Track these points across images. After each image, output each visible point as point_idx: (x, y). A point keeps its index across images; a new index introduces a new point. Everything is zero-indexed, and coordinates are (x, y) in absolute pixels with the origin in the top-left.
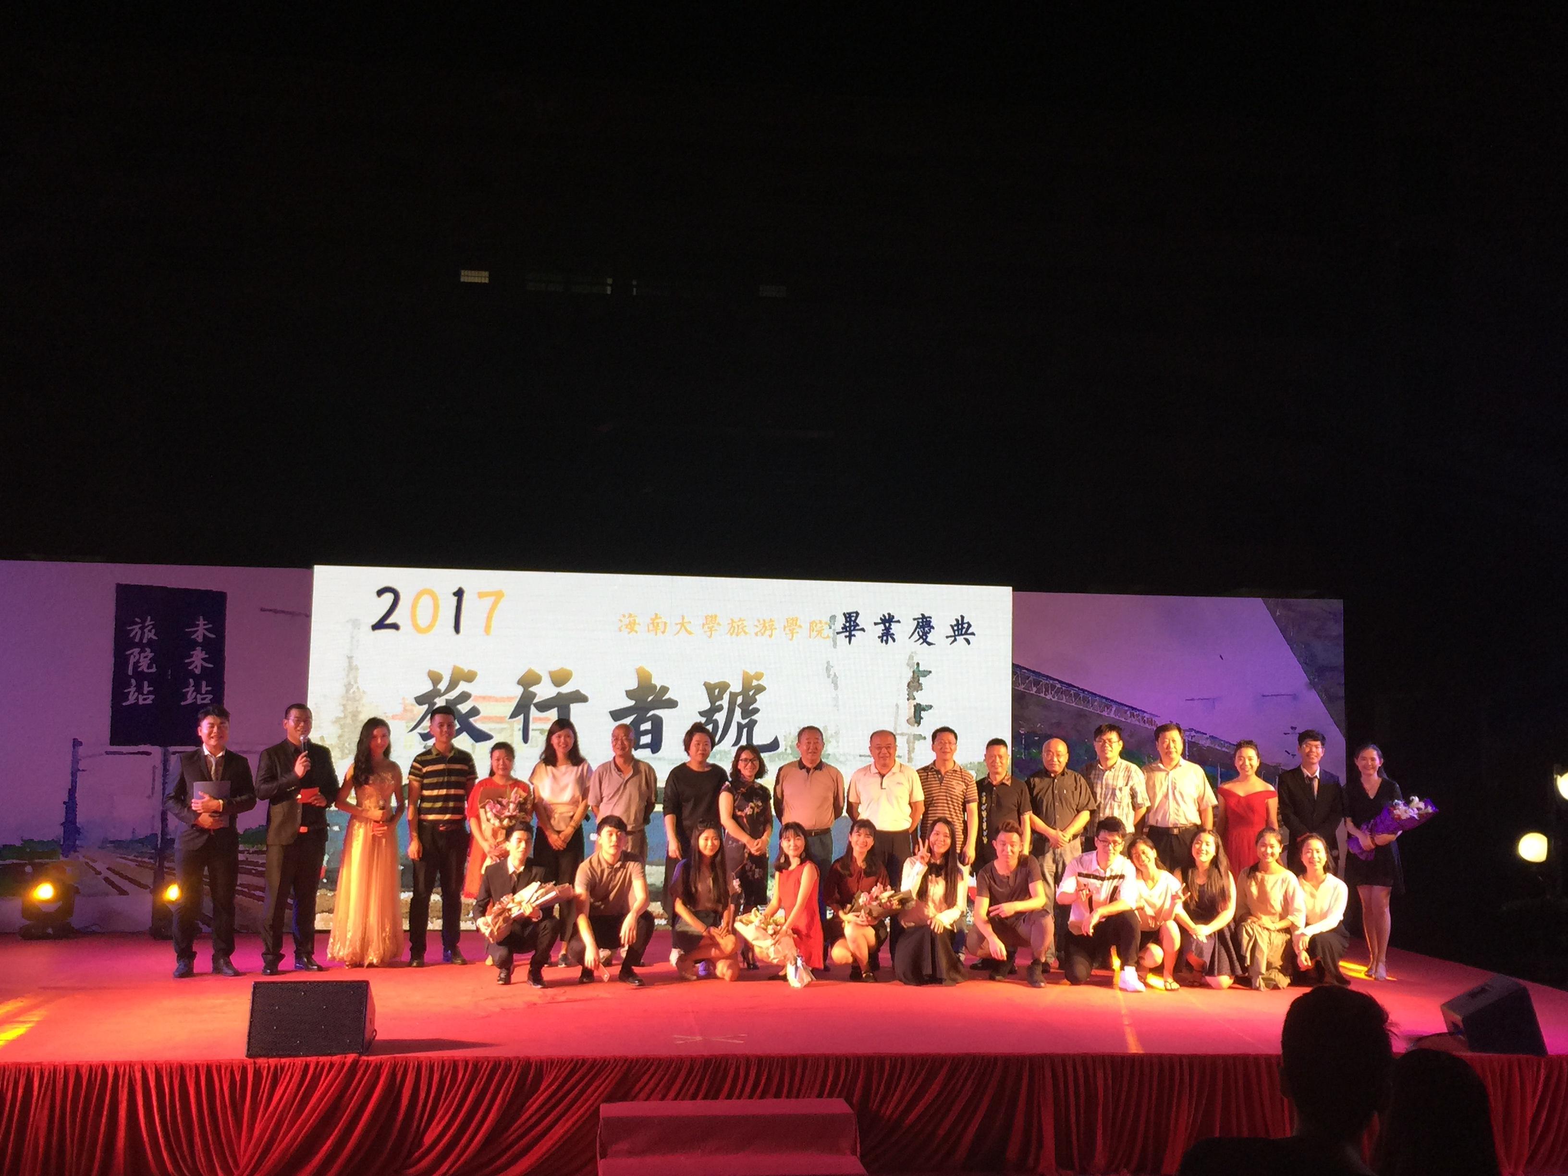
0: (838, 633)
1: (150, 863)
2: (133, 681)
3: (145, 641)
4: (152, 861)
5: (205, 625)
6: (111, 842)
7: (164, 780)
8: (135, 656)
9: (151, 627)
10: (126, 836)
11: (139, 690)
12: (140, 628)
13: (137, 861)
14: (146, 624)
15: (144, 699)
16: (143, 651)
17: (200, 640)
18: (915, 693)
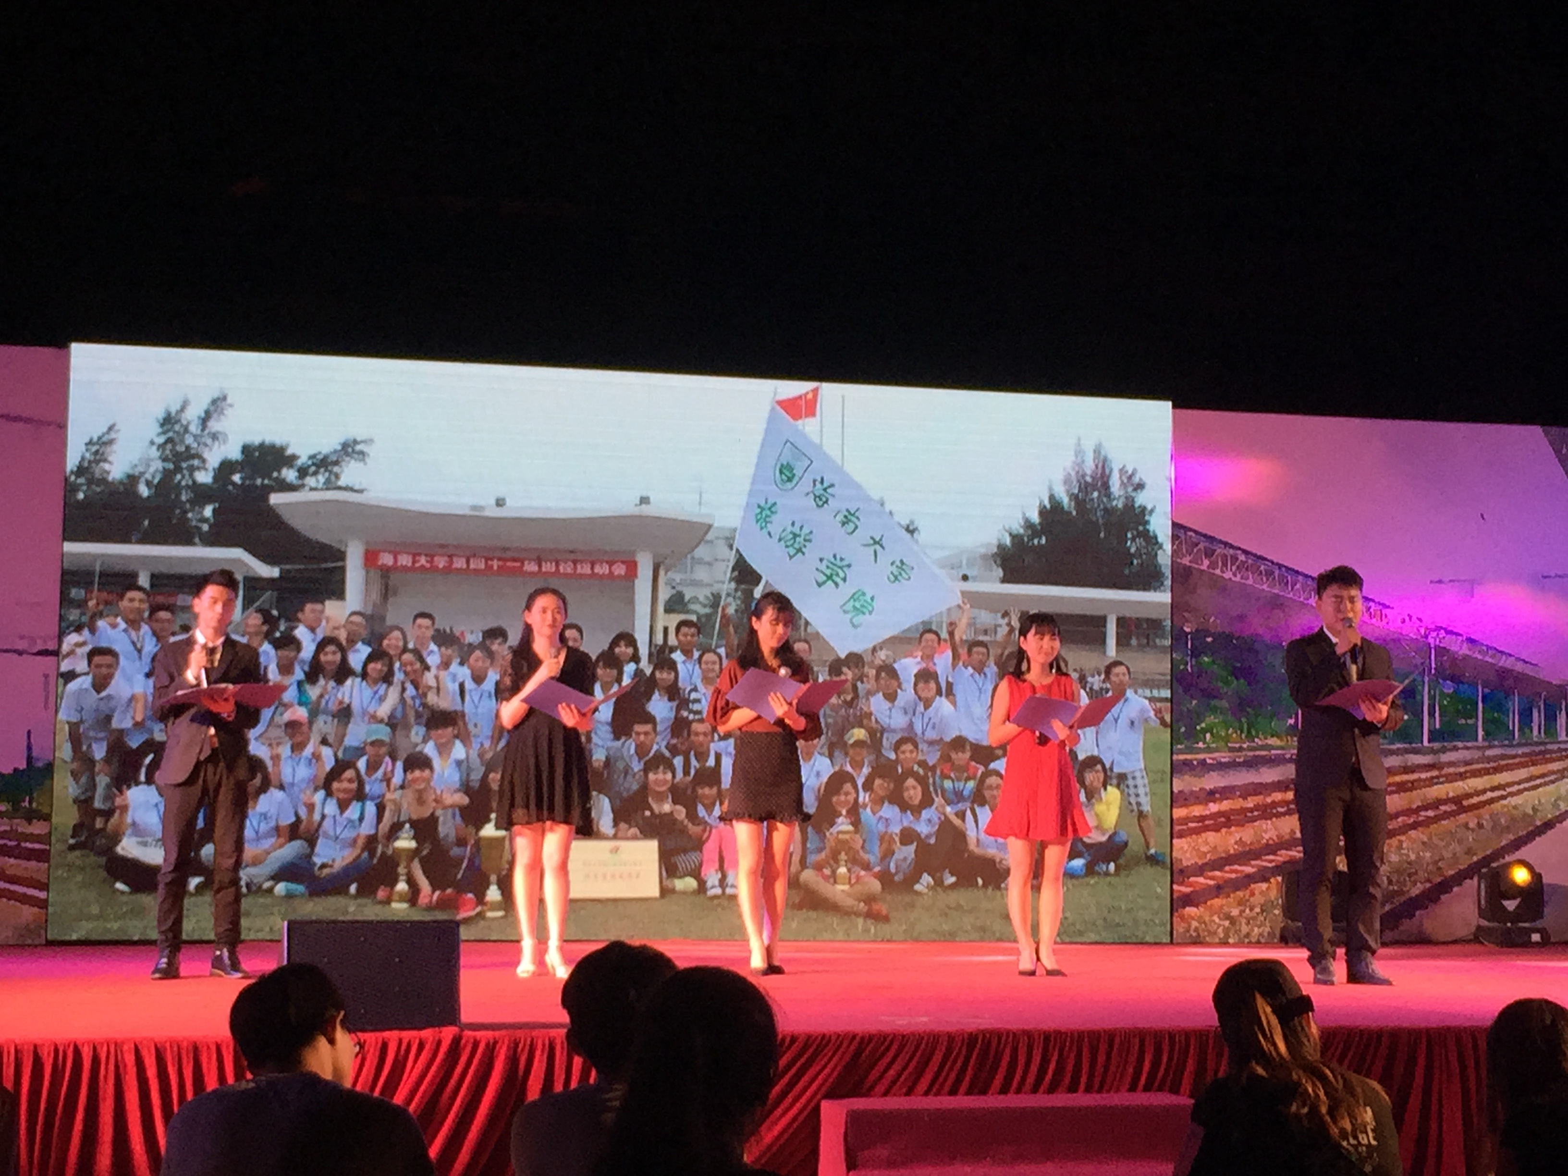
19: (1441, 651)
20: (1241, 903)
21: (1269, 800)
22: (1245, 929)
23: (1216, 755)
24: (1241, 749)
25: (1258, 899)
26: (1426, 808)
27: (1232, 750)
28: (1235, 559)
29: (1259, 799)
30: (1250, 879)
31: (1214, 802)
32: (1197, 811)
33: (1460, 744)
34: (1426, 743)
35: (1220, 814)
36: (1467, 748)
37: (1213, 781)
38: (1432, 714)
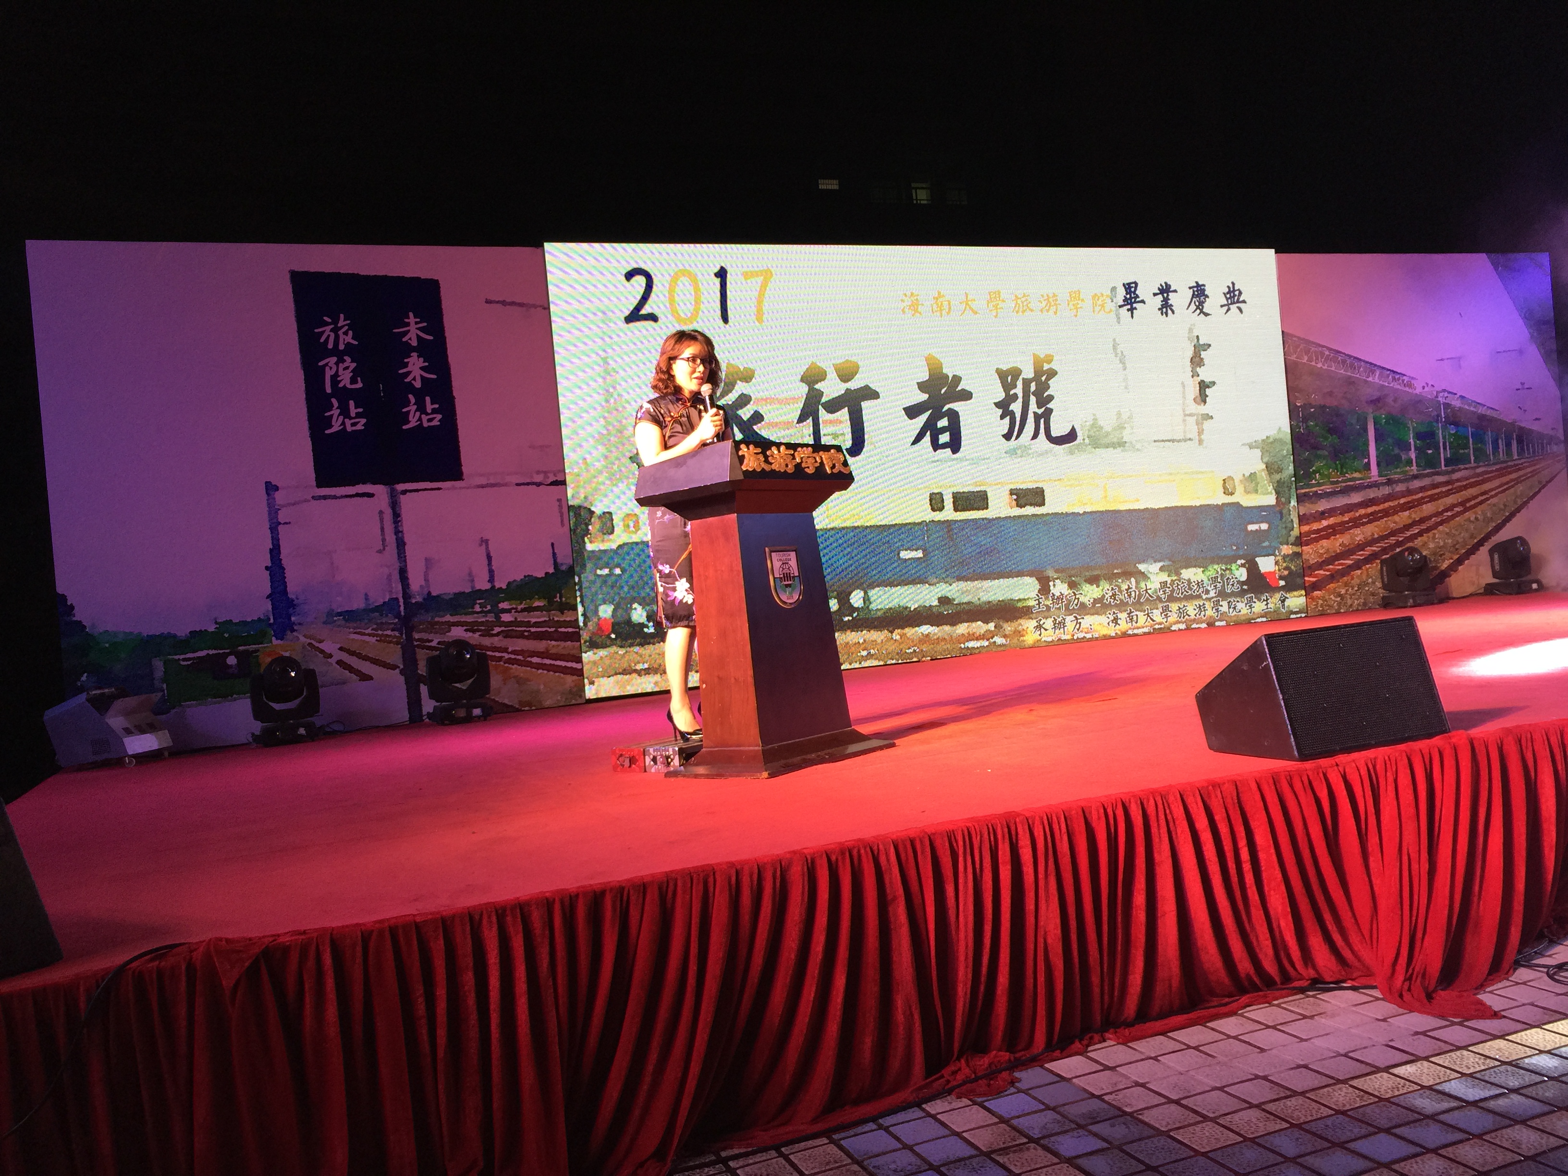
0: (1120, 306)
1: (395, 637)
2: (334, 401)
3: (342, 347)
4: (397, 634)
5: (416, 323)
6: (339, 614)
7: (396, 527)
8: (331, 368)
9: (347, 327)
10: (358, 604)
11: (345, 412)
12: (331, 330)
13: (377, 635)
14: (339, 325)
15: (353, 425)
16: (341, 360)
17: (414, 343)
18: (1198, 369)
19: (1447, 406)
20: (1346, 584)
21: (1357, 514)
22: (1349, 602)
23: (1322, 488)
24: (1337, 482)
25: (1356, 581)
26: (1447, 510)
27: (1333, 483)
28: (1322, 354)
29: (1351, 515)
30: (1351, 568)
31: (1325, 519)
32: (1315, 526)
33: (1462, 467)
34: (1443, 468)
35: (1328, 527)
36: (1466, 469)
37: (1323, 505)
38: (1445, 449)
